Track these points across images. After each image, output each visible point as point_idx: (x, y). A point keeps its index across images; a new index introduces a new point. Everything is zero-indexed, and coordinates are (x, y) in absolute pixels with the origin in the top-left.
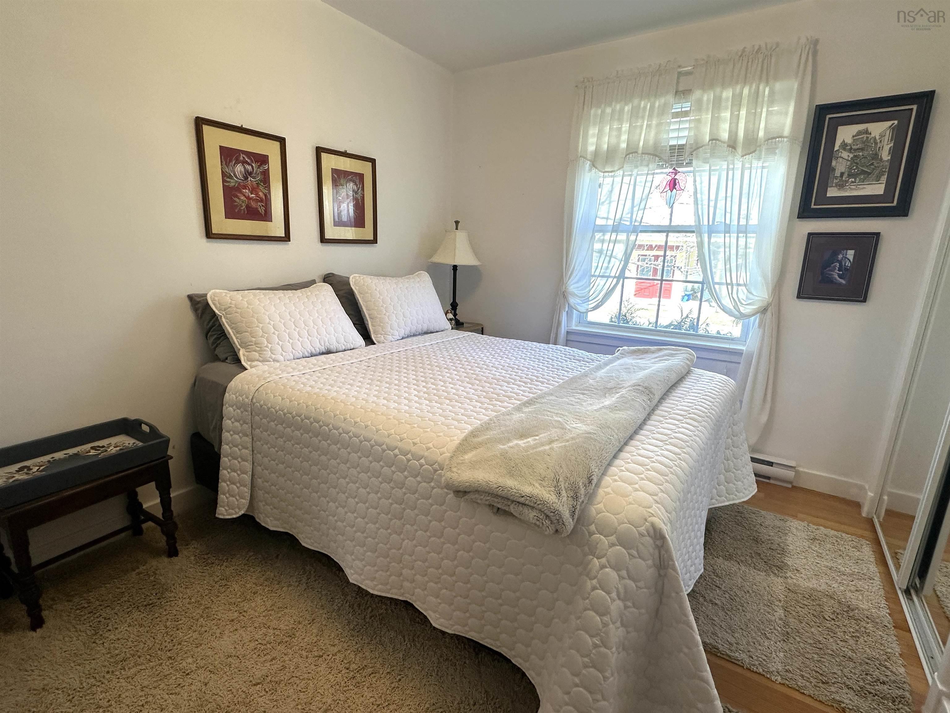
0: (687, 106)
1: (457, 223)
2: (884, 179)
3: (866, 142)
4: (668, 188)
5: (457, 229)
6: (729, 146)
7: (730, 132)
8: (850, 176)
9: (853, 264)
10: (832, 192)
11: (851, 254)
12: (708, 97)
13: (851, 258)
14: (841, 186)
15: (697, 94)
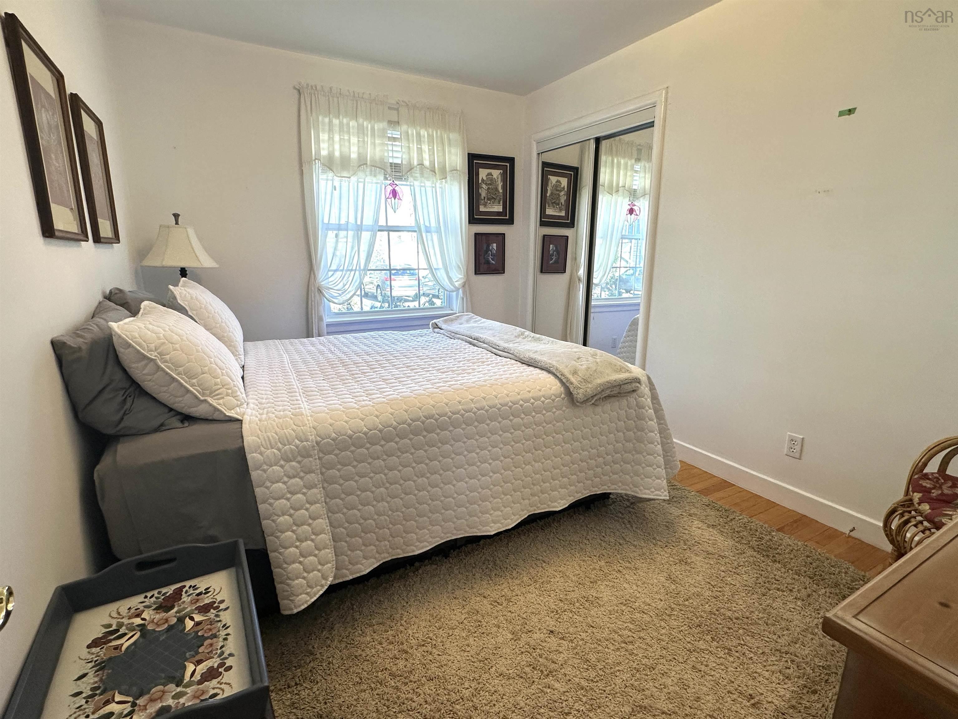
0: (396, 134)
1: (176, 216)
2: (501, 202)
3: (492, 180)
4: (391, 196)
5: (177, 223)
6: (431, 171)
7: (430, 161)
8: (488, 199)
9: (496, 252)
10: (482, 209)
11: (495, 245)
12: (412, 131)
13: (495, 248)
14: (485, 205)
15: (404, 127)
